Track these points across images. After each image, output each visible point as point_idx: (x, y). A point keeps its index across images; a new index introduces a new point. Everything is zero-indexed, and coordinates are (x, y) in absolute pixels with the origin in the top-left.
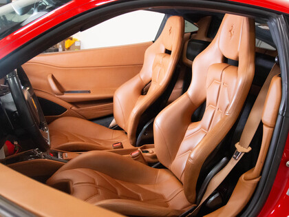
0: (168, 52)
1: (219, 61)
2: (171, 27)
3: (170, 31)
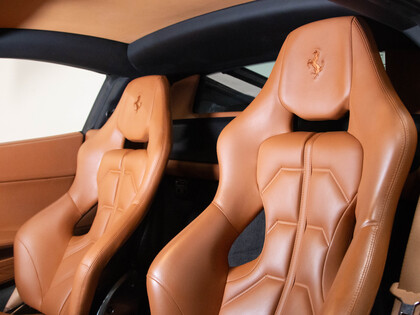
2: (139, 97)
3: (136, 103)
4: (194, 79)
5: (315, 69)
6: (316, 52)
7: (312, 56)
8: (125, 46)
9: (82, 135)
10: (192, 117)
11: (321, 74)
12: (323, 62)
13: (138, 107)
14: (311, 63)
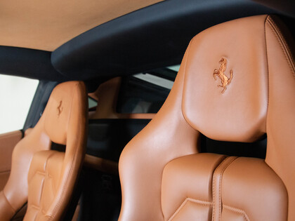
0: (58, 148)
1: (189, 149)
2: (61, 102)
3: (59, 108)
4: (116, 80)
5: (223, 81)
6: (222, 60)
7: (218, 66)
8: (48, 54)
9: (21, 134)
10: (115, 117)
11: (229, 87)
12: (231, 72)
13: (60, 112)
14: (218, 73)
